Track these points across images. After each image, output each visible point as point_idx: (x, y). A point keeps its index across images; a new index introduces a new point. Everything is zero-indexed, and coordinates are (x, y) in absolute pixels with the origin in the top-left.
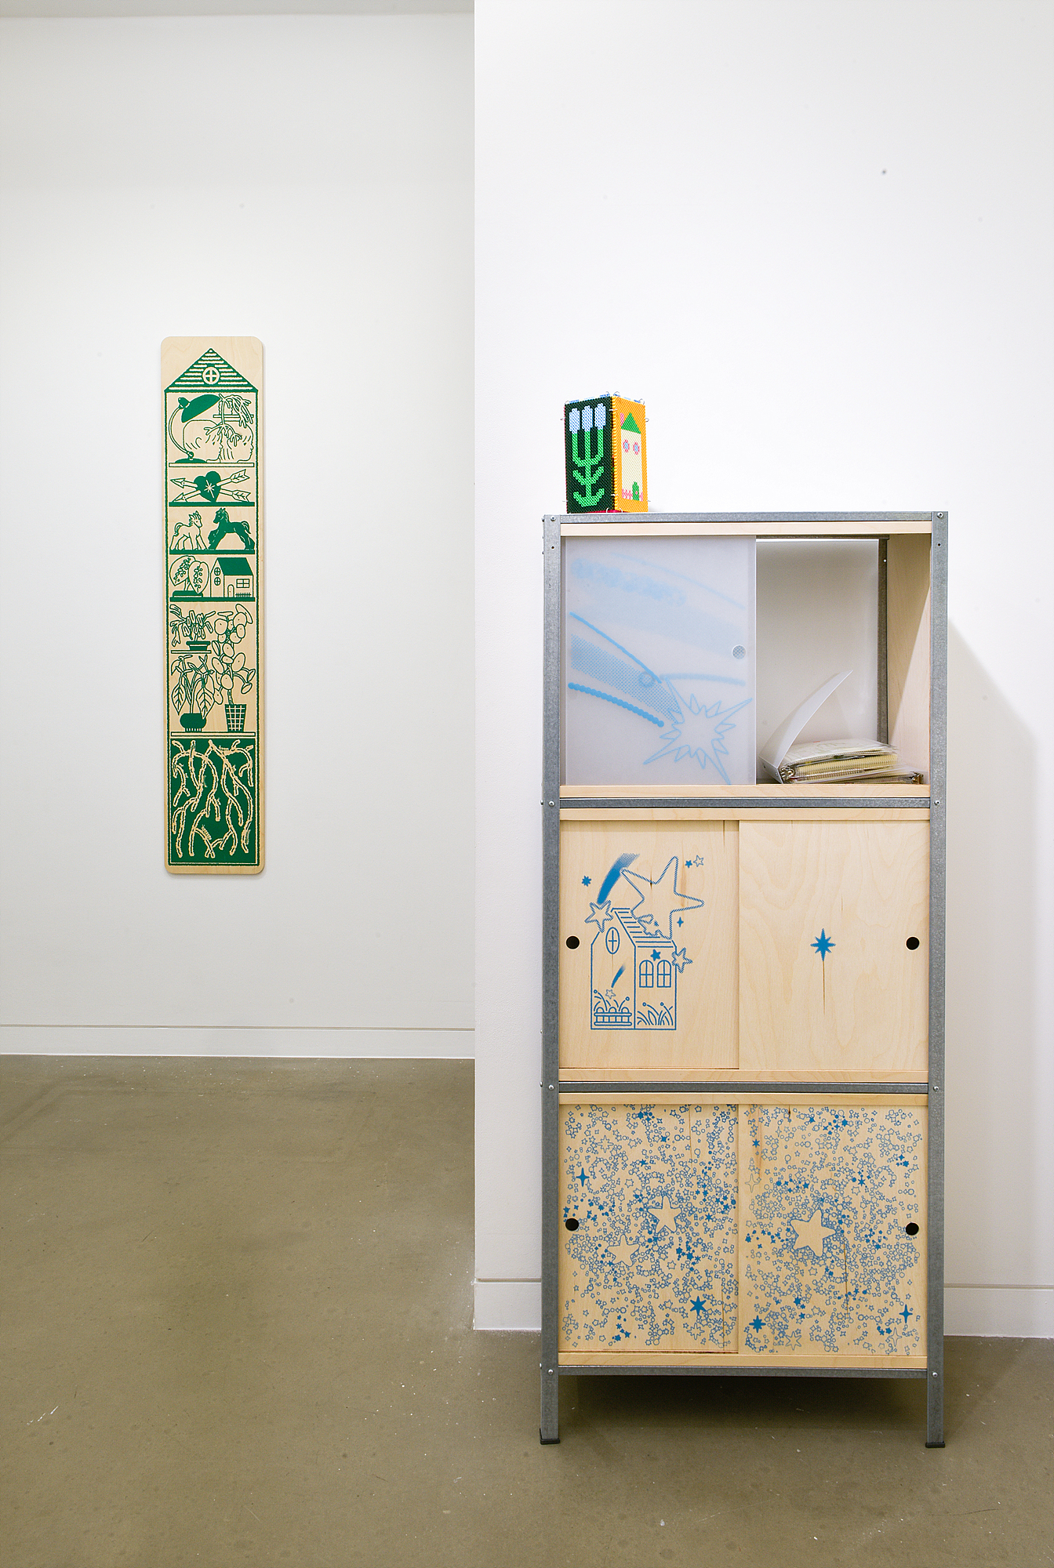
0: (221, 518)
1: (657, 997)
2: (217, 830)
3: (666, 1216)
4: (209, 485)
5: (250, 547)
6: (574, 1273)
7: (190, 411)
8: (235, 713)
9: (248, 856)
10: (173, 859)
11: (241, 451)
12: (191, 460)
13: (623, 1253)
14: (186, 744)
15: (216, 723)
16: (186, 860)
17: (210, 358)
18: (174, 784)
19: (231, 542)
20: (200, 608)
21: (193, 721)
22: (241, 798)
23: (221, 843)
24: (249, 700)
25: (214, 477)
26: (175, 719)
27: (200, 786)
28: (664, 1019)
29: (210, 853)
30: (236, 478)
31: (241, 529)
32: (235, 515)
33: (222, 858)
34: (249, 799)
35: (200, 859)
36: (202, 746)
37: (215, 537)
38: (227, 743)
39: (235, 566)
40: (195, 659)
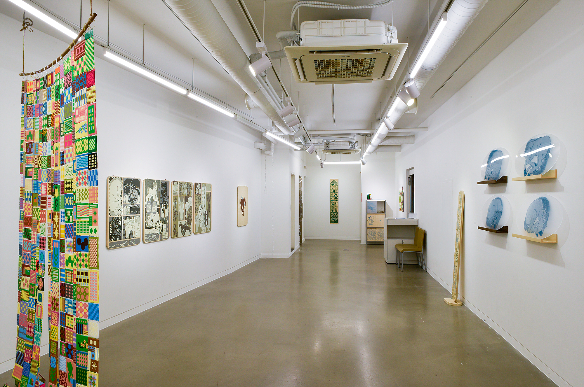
0: (335, 194)
1: (372, 223)
2: (335, 220)
3: (372, 234)
4: (334, 191)
5: (337, 196)
6: (368, 237)
7: (332, 185)
8: (336, 210)
9: (337, 222)
10: (331, 223)
11: (337, 188)
12: (332, 189)
13: (370, 236)
14: (332, 213)
15: (334, 211)
16: (332, 223)
17: (334, 181)
18: (331, 216)
19: (336, 196)
20: (333, 201)
21: (332, 211)
22: (337, 217)
23: (335, 221)
24: (337, 209)
25: (334, 190)
26: (331, 211)
27: (333, 216)
28: (372, 224)
29: (334, 222)
30: (336, 191)
31: (337, 195)
32: (336, 194)
33: (335, 223)
34: (337, 218)
35: (333, 223)
36: (333, 213)
37: (334, 195)
38: (335, 213)
39: (336, 198)
40: (333, 206)
